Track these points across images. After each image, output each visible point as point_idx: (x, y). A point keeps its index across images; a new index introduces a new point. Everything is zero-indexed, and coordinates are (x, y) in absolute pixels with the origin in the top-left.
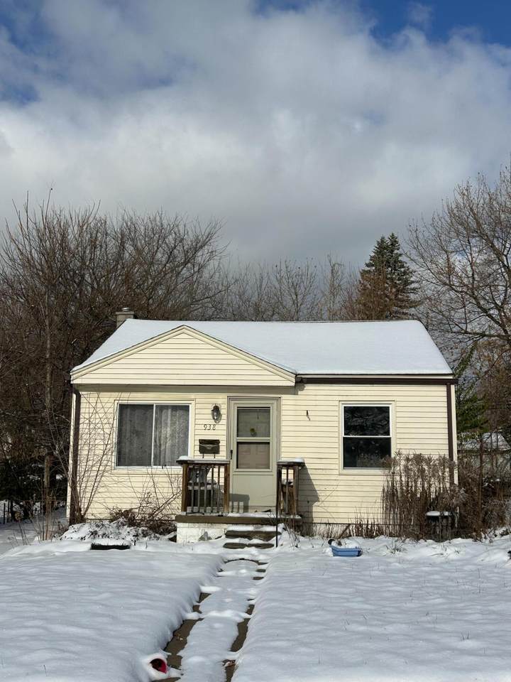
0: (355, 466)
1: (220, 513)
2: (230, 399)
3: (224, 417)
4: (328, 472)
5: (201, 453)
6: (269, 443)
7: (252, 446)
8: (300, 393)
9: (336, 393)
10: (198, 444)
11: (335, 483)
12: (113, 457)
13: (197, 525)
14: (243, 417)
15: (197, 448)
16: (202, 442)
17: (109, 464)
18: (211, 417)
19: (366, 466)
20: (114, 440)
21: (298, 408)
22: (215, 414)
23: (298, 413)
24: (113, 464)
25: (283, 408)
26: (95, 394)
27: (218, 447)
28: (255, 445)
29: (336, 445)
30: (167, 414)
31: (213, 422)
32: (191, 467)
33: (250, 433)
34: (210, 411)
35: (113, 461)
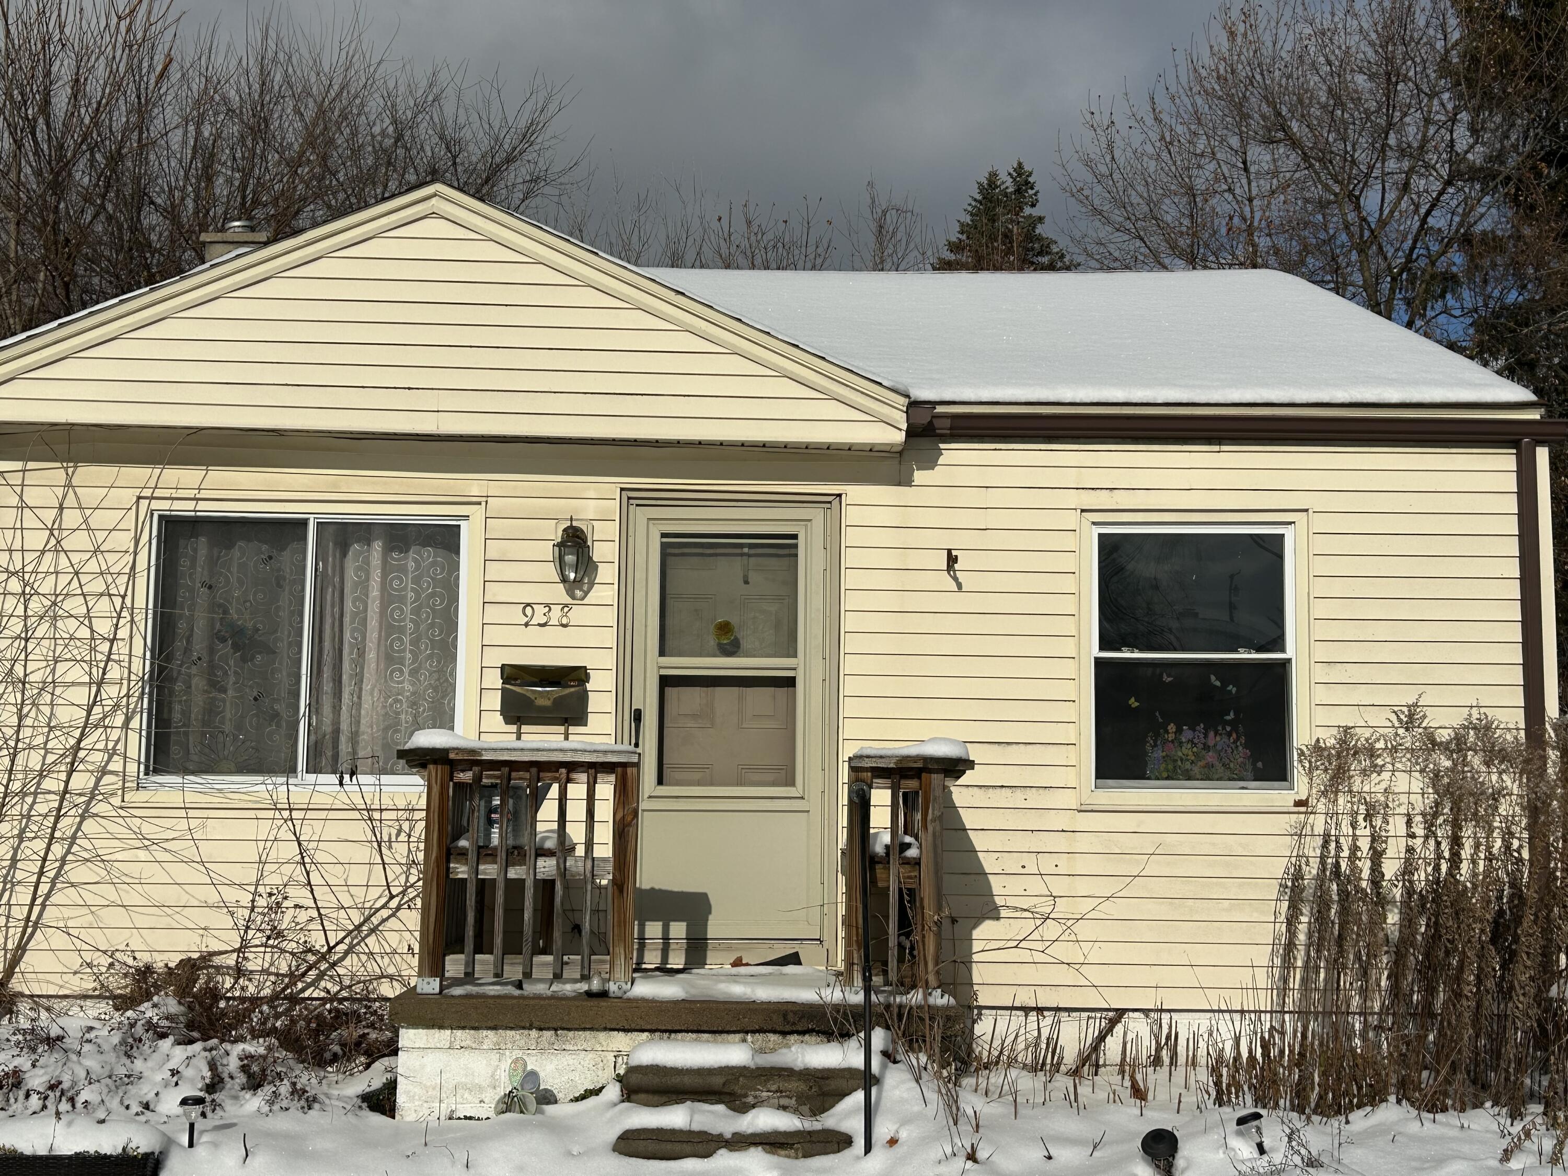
0: (1142, 777)
1: (596, 985)
2: (630, 497)
3: (607, 573)
4: (1035, 799)
5: (508, 720)
6: (790, 682)
7: (720, 692)
8: (920, 476)
9: (1071, 476)
10: (499, 683)
11: (1060, 843)
12: (133, 737)
13: (489, 1037)
14: (683, 573)
15: (494, 701)
16: (512, 674)
17: (116, 765)
18: (551, 571)
19: (1189, 776)
20: (137, 665)
21: (910, 538)
22: (570, 558)
23: (915, 558)
24: (132, 768)
25: (851, 537)
26: (55, 473)
27: (583, 698)
28: (735, 690)
29: (1067, 690)
30: (367, 562)
31: (559, 593)
32: (466, 777)
33: (712, 642)
34: (547, 551)
35: (133, 752)
